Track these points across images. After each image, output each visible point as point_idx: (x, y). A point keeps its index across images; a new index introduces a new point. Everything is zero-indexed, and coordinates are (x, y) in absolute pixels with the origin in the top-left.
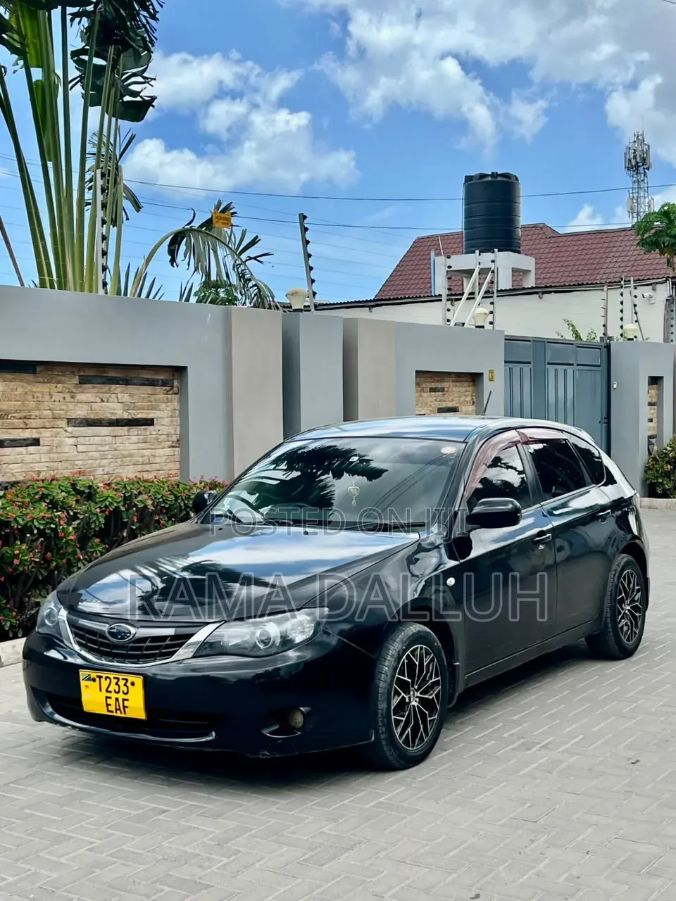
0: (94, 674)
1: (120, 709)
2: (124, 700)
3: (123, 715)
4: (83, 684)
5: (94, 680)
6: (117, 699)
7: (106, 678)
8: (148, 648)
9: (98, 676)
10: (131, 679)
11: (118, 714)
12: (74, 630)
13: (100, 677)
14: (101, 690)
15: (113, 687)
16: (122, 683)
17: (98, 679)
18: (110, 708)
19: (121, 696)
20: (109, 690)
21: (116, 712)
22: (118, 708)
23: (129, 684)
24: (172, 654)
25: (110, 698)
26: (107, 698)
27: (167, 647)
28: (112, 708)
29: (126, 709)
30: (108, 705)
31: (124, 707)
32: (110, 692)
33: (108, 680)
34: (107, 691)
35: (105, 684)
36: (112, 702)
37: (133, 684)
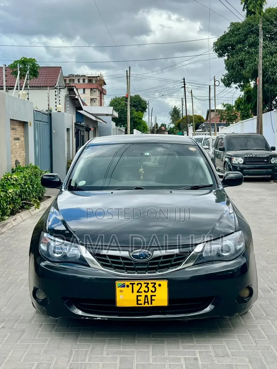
0: (127, 283)
1: (148, 302)
2: (151, 296)
3: (150, 305)
4: (118, 290)
5: (128, 286)
6: (146, 296)
7: (138, 284)
8: (162, 263)
9: (130, 284)
10: (158, 282)
11: (146, 305)
12: (96, 257)
13: (133, 284)
14: (133, 292)
15: (144, 288)
16: (150, 286)
17: (131, 286)
18: (139, 302)
19: (149, 294)
20: (139, 291)
21: (144, 304)
22: (146, 301)
23: (156, 286)
24: (179, 264)
25: (141, 296)
26: (137, 296)
27: (175, 260)
28: (142, 302)
29: (153, 301)
30: (138, 300)
31: (152, 300)
32: (141, 292)
33: (140, 285)
34: (138, 292)
35: (136, 288)
36: (142, 298)
37: (160, 285)
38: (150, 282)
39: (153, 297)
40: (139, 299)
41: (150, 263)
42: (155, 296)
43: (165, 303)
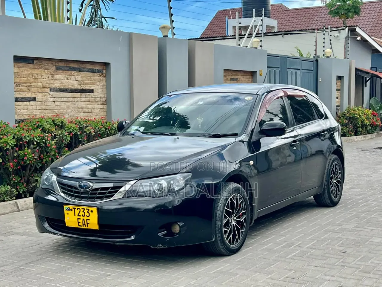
0: (71, 207)
1: (85, 225)
2: (87, 220)
3: (87, 228)
4: (66, 212)
5: (71, 210)
7: (78, 209)
9: (73, 208)
10: (91, 209)
11: (84, 227)
13: (75, 208)
16: (86, 211)
23: (90, 212)
28: (81, 224)
30: (79, 222)
31: (87, 223)
36: (81, 221)
37: (92, 211)
38: (85, 208)
39: (88, 221)
40: (88, 222)
41: (91, 193)
42: (89, 220)
43: (96, 227)
